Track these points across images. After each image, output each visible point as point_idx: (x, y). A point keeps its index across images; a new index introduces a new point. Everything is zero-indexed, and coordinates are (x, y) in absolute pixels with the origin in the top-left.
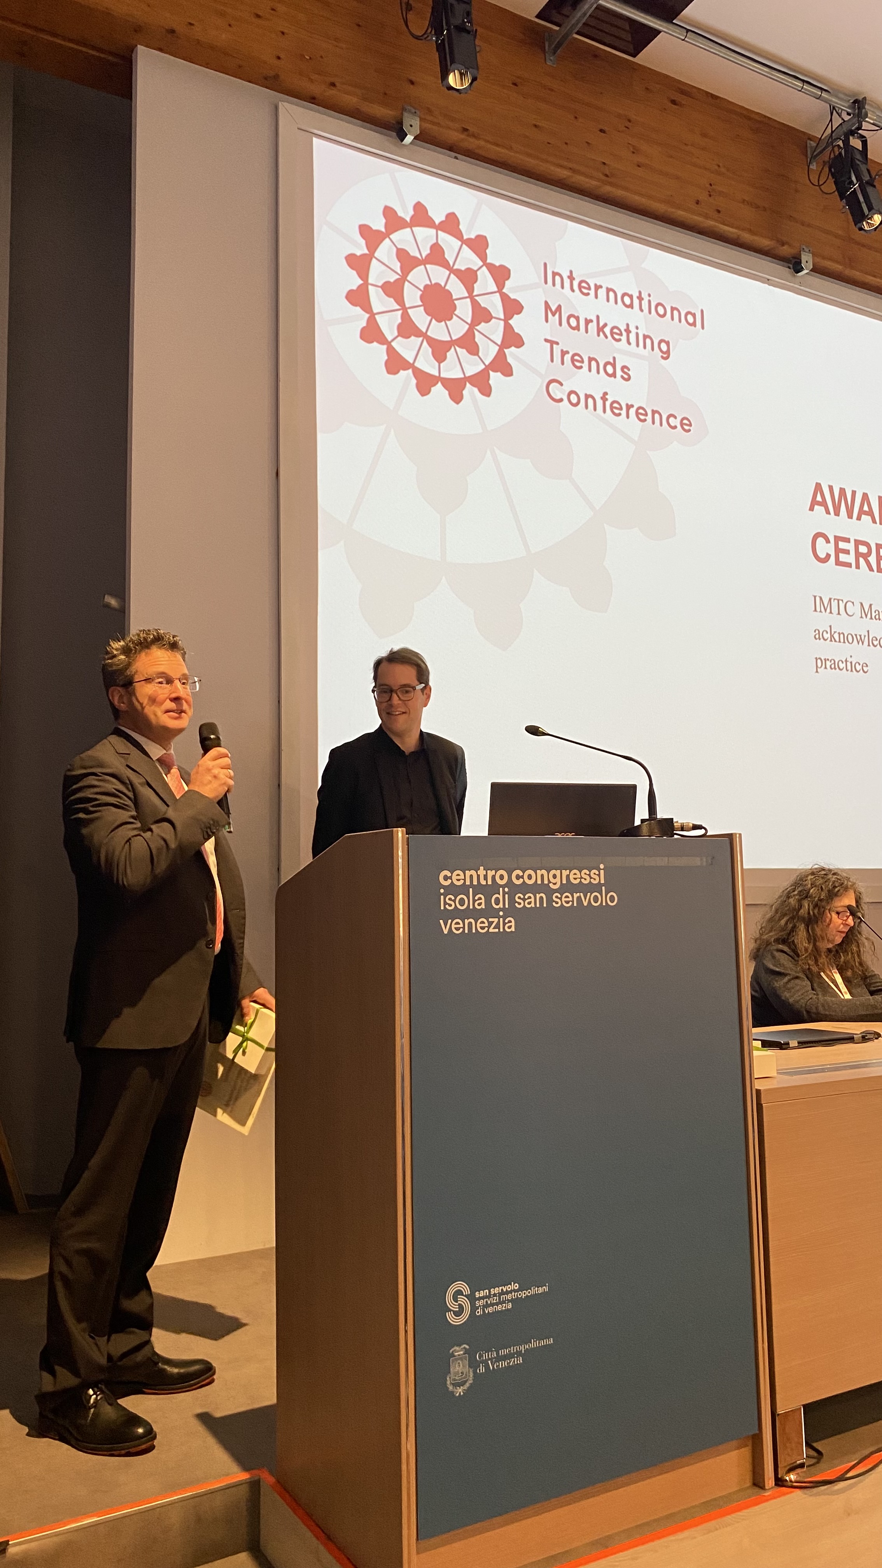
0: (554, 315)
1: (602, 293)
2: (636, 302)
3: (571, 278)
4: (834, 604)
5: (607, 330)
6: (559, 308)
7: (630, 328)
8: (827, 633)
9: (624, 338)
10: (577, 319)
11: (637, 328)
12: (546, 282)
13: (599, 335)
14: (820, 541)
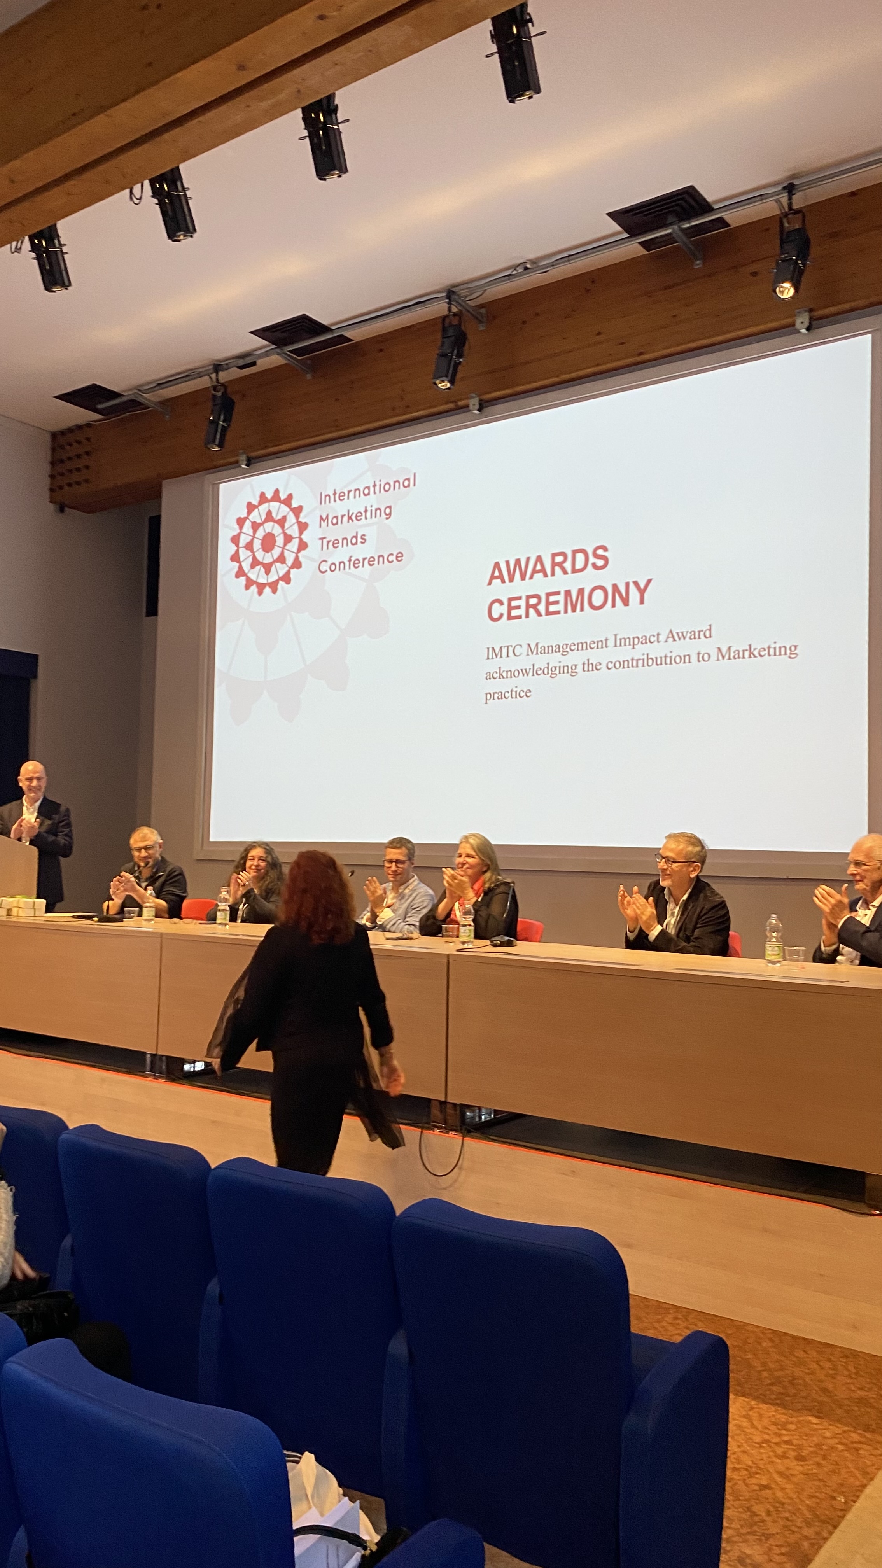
0: (324, 521)
1: (352, 494)
2: (372, 489)
3: (335, 494)
4: (504, 651)
5: (354, 517)
6: (327, 517)
7: (368, 509)
8: (497, 673)
9: (363, 517)
10: (337, 517)
11: (372, 506)
12: (321, 503)
13: (348, 522)
14: (496, 605)
